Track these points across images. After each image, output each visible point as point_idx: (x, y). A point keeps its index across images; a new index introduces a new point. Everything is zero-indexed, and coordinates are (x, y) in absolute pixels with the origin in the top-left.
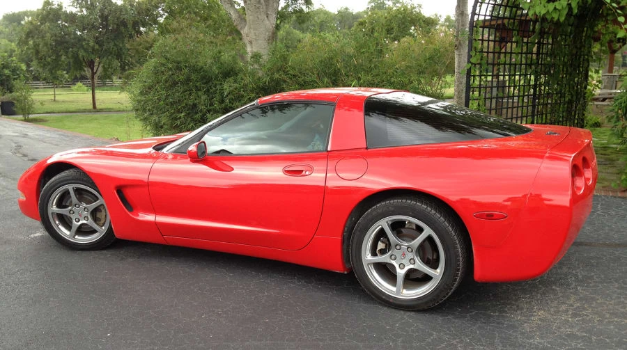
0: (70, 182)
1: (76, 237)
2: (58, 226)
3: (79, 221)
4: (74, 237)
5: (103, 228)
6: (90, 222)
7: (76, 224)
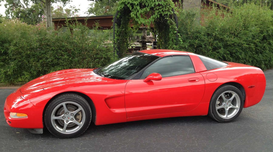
0: (64, 101)
1: (66, 131)
2: (56, 126)
3: (68, 121)
4: (65, 131)
5: (81, 123)
6: (74, 121)
7: (66, 123)
